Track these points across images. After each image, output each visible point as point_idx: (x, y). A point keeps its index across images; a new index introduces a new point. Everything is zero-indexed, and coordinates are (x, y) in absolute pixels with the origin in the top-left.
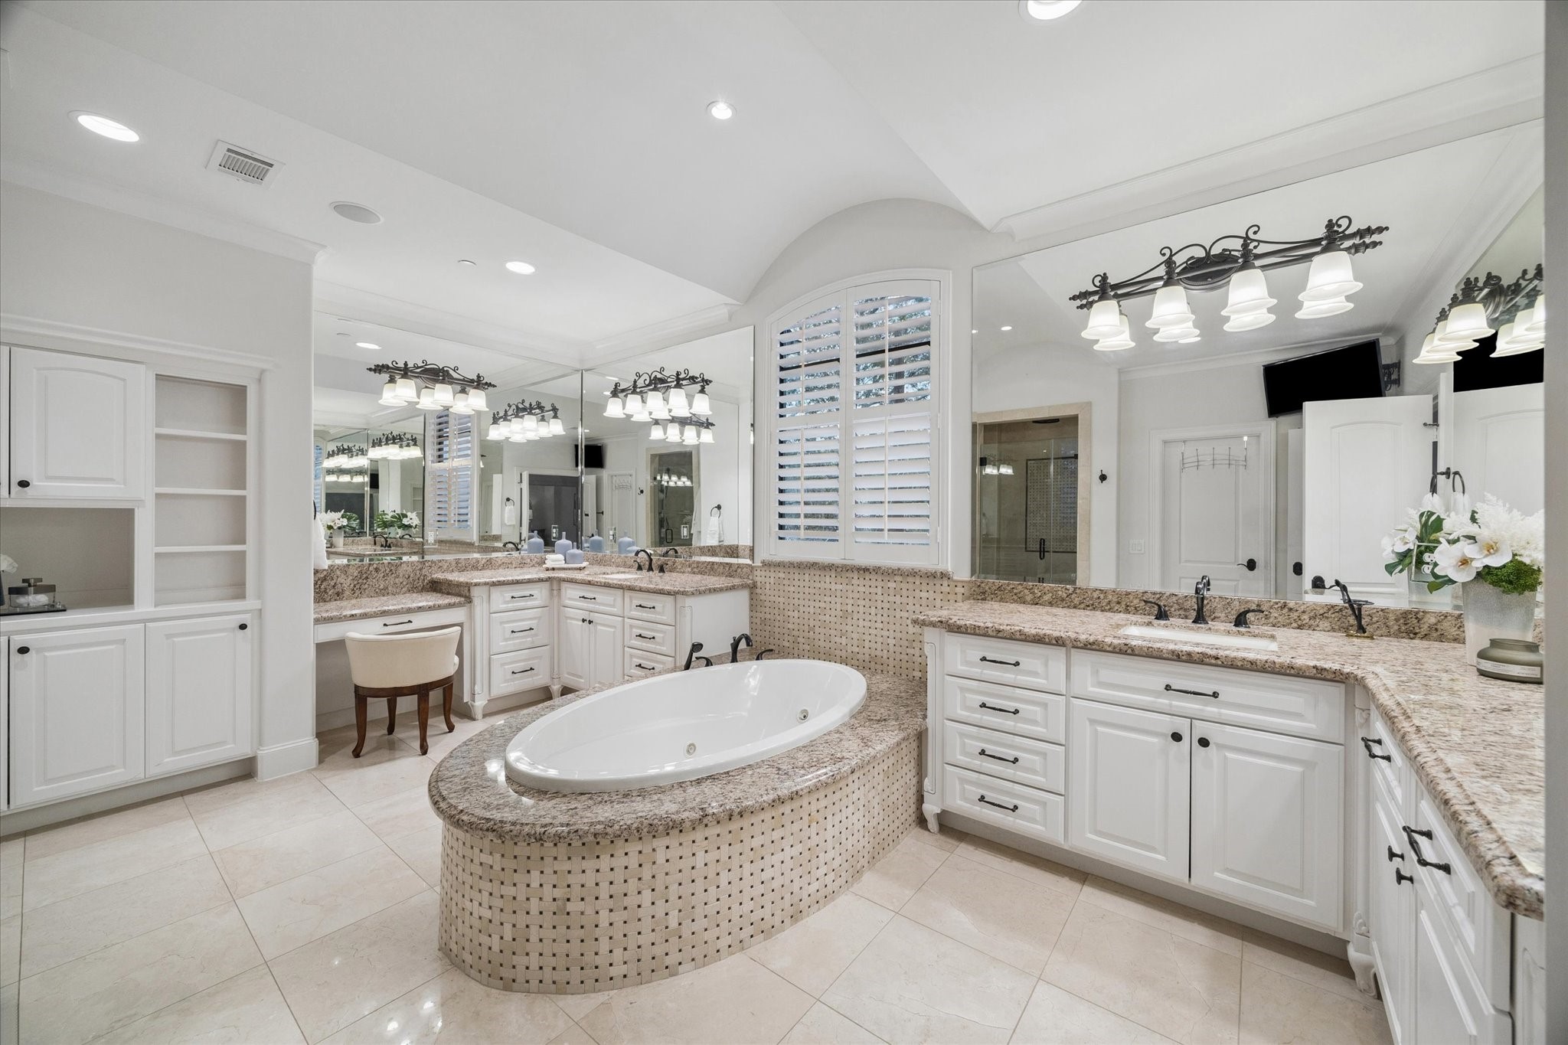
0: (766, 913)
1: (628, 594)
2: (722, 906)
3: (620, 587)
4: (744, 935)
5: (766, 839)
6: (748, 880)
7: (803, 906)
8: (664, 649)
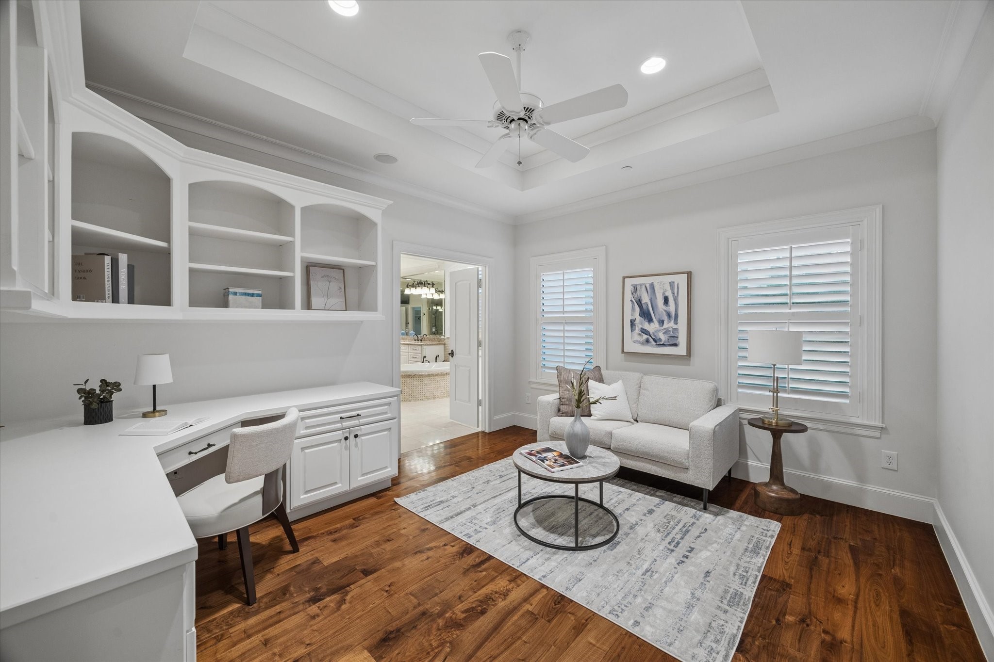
0: (428, 395)
1: (410, 346)
2: (419, 392)
3: (408, 344)
4: (424, 398)
5: (428, 382)
6: (424, 389)
7: (436, 397)
8: (419, 360)
